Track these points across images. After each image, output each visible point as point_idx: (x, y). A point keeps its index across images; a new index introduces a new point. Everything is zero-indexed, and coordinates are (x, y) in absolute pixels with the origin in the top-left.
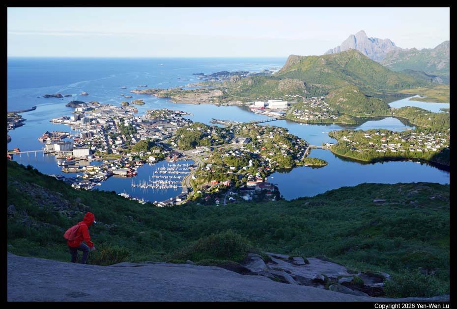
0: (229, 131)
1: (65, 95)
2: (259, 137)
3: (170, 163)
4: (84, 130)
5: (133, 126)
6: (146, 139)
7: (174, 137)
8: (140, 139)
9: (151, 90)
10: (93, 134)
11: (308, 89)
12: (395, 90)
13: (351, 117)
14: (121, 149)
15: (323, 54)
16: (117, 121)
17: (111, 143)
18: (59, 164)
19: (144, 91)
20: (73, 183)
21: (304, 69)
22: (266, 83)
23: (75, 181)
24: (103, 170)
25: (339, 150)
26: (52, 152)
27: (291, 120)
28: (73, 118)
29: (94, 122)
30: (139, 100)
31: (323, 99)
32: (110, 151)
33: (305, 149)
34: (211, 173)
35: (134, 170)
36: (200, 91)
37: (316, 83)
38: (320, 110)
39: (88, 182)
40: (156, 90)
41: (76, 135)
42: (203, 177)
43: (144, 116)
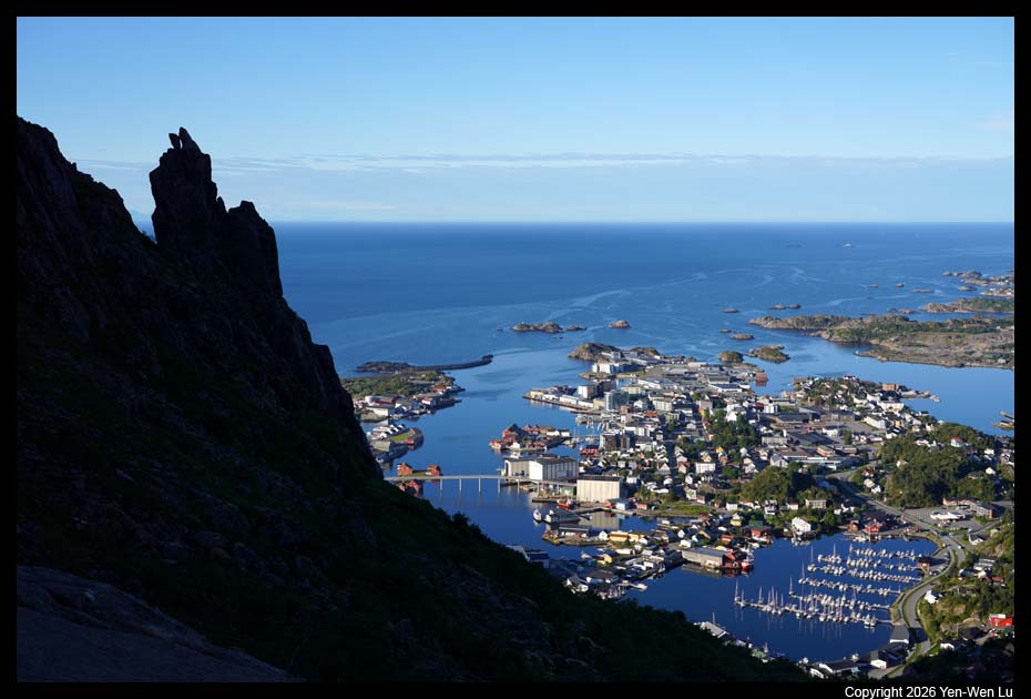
1: (570, 327)
3: (858, 545)
4: (611, 427)
5: (751, 422)
6: (785, 465)
7: (873, 464)
8: (767, 463)
9: (812, 320)
10: (634, 439)
14: (709, 489)
16: (704, 406)
17: (683, 469)
18: (537, 516)
19: (790, 321)
20: (569, 576)
23: (575, 569)
24: (655, 546)
26: (522, 483)
28: (583, 391)
29: (639, 404)
30: (773, 346)
32: (677, 492)
34: (992, 590)
35: (744, 556)
36: (965, 326)
39: (610, 577)
40: (827, 320)
41: (590, 440)
42: (962, 597)
43: (784, 394)
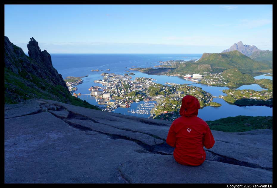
0: (173, 88)
2: (188, 91)
3: (146, 102)
4: (108, 86)
5: (130, 84)
6: (135, 91)
7: (148, 90)
8: (132, 91)
9: (138, 69)
10: (112, 88)
11: (213, 69)
12: (257, 70)
13: (234, 83)
14: (124, 95)
15: (220, 53)
16: (122, 82)
17: (119, 92)
18: (97, 100)
19: (135, 69)
20: (102, 109)
21: (211, 60)
22: (192, 66)
23: (103, 108)
24: (115, 104)
25: (228, 99)
26: (94, 95)
27: (204, 84)
28: (103, 80)
29: (112, 82)
30: (132, 73)
31: (220, 74)
32: (119, 96)
33: (210, 98)
34: (165, 108)
35: (129, 105)
37: (217, 66)
38: (218, 79)
39: (109, 109)
40: (140, 69)
41: (105, 88)
42: (160, 109)
43: (134, 80)
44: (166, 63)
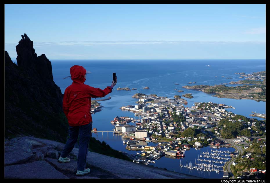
1: (132, 89)
4: (144, 117)
5: (183, 115)
6: (193, 127)
7: (217, 127)
8: (188, 126)
9: (199, 87)
10: (151, 120)
14: (172, 134)
16: (170, 110)
17: (165, 129)
18: (124, 142)
19: (193, 87)
20: (133, 159)
23: (135, 157)
24: (157, 150)
26: (120, 133)
28: (136, 107)
29: (152, 110)
30: (189, 94)
32: (163, 135)
34: (251, 161)
35: (182, 153)
36: (241, 88)
39: (145, 160)
40: (204, 86)
41: (139, 120)
42: (243, 164)
43: (192, 107)
44: (252, 77)
